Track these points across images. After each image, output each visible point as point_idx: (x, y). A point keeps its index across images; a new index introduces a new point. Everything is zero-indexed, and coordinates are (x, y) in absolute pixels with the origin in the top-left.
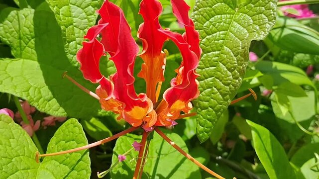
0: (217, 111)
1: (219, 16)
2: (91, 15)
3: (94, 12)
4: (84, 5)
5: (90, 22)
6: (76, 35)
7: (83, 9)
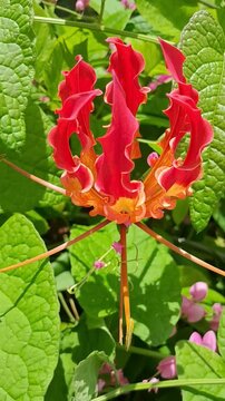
0: (216, 191)
1: (207, 65)
2: (25, 76)
3: (28, 72)
4: (14, 63)
5: (24, 85)
6: (8, 106)
7: (13, 68)
